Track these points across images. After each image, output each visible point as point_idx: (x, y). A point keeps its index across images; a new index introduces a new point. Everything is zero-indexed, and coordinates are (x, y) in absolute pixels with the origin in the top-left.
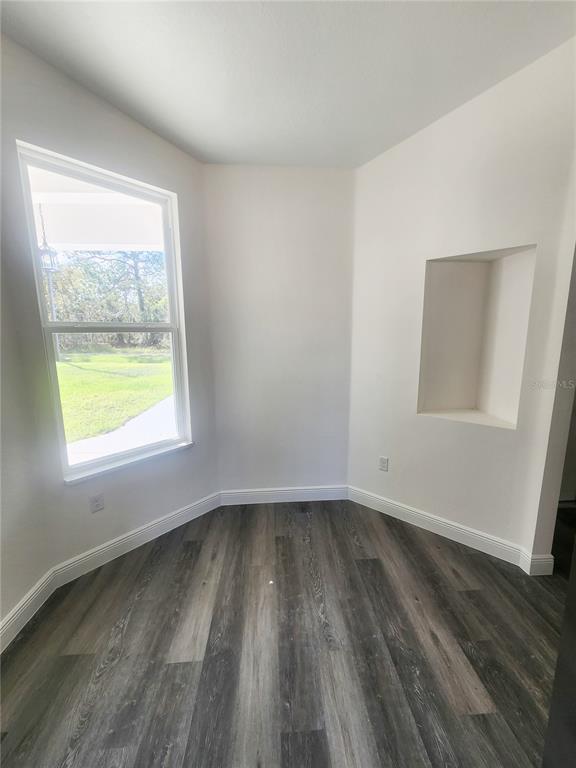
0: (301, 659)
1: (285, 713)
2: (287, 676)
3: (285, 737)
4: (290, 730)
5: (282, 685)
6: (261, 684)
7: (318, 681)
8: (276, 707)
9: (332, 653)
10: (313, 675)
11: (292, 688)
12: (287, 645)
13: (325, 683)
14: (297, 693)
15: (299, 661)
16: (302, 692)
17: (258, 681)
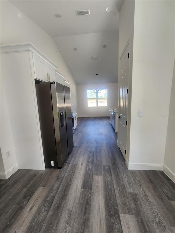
0: (83, 208)
1: (90, 193)
2: (89, 203)
3: (91, 189)
4: (90, 190)
5: (91, 201)
6: (97, 202)
7: (79, 200)
8: (93, 195)
9: (71, 209)
10: (80, 202)
11: (88, 199)
12: (87, 215)
13: (77, 199)
14: (86, 198)
15: (84, 208)
16: (85, 198)
17: (98, 203)
